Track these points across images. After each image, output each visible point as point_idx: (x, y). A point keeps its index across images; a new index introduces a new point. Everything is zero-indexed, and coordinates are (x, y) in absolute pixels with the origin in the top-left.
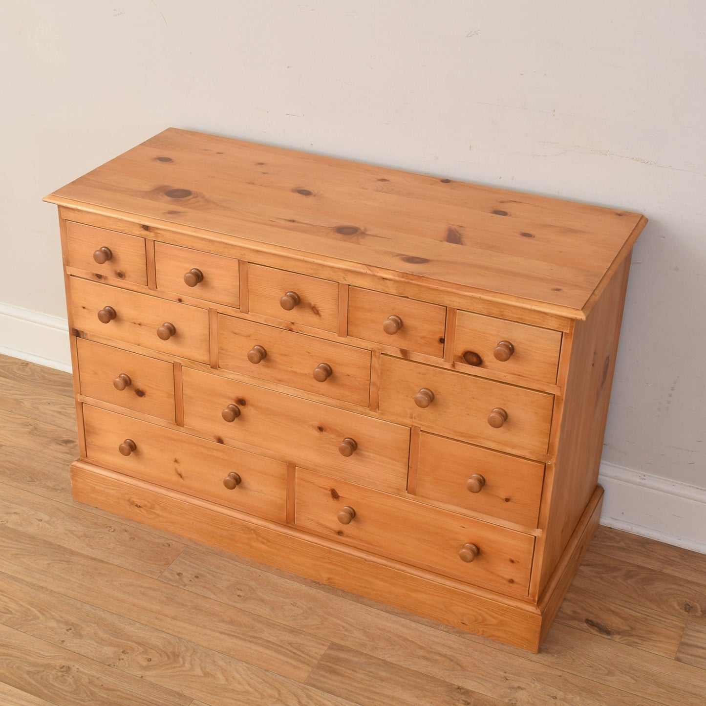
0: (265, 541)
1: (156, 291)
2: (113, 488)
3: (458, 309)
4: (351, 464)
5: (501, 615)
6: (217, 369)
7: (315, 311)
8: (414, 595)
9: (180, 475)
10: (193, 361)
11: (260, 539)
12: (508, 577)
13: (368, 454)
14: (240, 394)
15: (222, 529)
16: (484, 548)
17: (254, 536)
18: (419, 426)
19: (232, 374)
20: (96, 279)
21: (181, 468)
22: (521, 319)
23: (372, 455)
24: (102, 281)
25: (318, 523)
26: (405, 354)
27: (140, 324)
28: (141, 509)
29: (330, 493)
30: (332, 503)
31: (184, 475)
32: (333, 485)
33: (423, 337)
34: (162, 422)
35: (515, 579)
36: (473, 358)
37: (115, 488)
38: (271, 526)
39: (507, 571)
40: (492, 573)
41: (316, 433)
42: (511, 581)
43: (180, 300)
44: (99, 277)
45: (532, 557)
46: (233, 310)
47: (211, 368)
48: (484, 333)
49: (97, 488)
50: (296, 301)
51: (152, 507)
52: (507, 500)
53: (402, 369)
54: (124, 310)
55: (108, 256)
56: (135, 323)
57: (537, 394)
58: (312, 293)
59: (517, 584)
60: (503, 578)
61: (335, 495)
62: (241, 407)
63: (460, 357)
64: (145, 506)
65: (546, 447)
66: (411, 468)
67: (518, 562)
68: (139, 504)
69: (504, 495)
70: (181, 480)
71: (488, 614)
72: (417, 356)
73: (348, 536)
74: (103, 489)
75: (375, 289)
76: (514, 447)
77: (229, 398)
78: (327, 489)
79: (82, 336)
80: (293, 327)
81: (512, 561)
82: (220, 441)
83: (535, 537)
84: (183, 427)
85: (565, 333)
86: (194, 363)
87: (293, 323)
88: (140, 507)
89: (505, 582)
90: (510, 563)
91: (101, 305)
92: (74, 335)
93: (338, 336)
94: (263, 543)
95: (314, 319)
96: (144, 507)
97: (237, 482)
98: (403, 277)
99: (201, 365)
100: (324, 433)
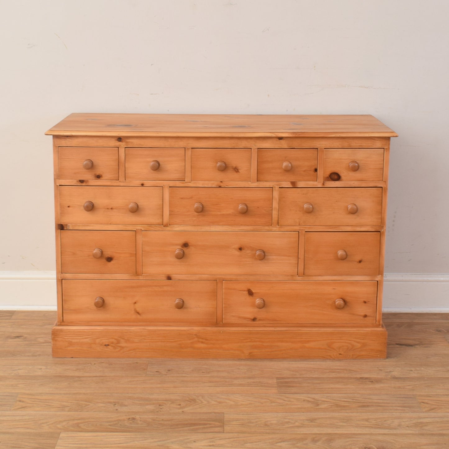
0: (204, 341)
1: (125, 182)
2: (87, 337)
3: (325, 149)
4: (263, 268)
5: (363, 340)
6: (168, 226)
7: (236, 170)
8: (307, 345)
9: (138, 313)
10: (150, 225)
11: (201, 340)
12: (363, 314)
13: (271, 257)
14: (182, 241)
15: (172, 342)
16: (348, 299)
17: (196, 339)
18: (304, 229)
19: (179, 227)
20: (79, 184)
21: (138, 307)
22: (361, 146)
23: (274, 257)
24: (84, 184)
25: (240, 317)
26: (294, 185)
27: (111, 209)
28: (109, 347)
29: (247, 292)
30: (249, 299)
31: (140, 312)
32: (249, 286)
33: (304, 171)
34: (125, 276)
35: (368, 314)
36: (335, 177)
37: (88, 337)
38: (209, 328)
39: (362, 310)
40: (353, 314)
41: (237, 253)
42: (365, 316)
43: (142, 185)
44: (82, 181)
45: (376, 296)
46: (180, 182)
47: (164, 226)
48: (340, 159)
49: (73, 341)
50: (224, 168)
51: (118, 342)
52: (360, 262)
53: (293, 194)
54: (97, 202)
55: (91, 166)
56: (108, 209)
57: (372, 189)
58: (234, 158)
59: (369, 316)
60: (361, 316)
61: (250, 293)
62: (185, 249)
63: (328, 177)
64: (112, 343)
65: (380, 221)
66: (300, 258)
67: (369, 301)
68: (107, 343)
69: (358, 258)
70: (138, 316)
71: (355, 341)
72: (301, 184)
73: (260, 320)
74: (78, 341)
75: (274, 147)
76: (361, 226)
77: (177, 245)
78: (244, 291)
79: (65, 229)
80: (222, 185)
81: (365, 302)
82: (169, 278)
83: (377, 281)
84: (141, 275)
85: (386, 148)
86: (151, 227)
87: (221, 182)
88: (108, 345)
89: (362, 318)
90: (364, 304)
91: (83, 201)
92: (59, 229)
93: (252, 183)
94: (202, 342)
95: (236, 175)
96: (111, 345)
97: (181, 306)
98: (294, 134)
99: (156, 226)
100: (243, 251)
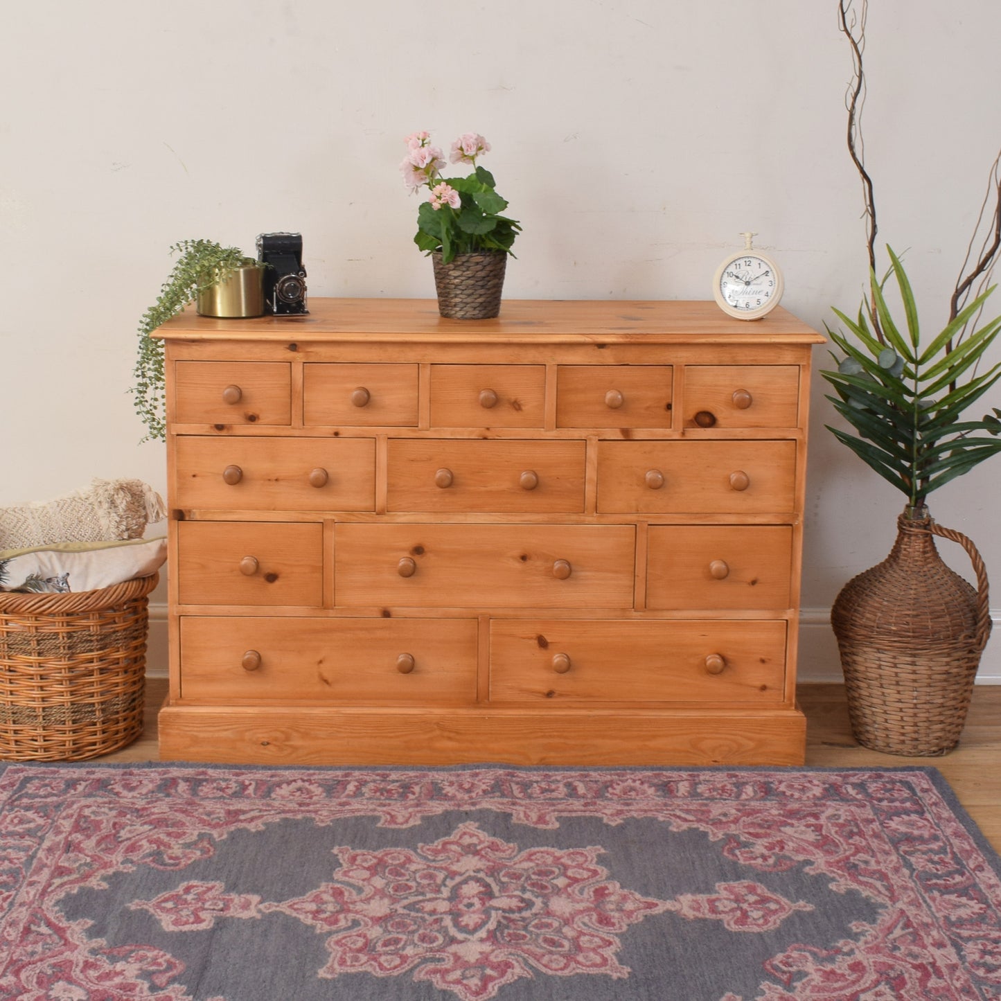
0: (452, 735)
1: (304, 428)
2: (226, 727)
3: (686, 366)
4: (566, 595)
5: (759, 733)
6: (384, 514)
7: (516, 406)
8: (652, 744)
9: (326, 681)
10: (350, 511)
11: (446, 734)
12: (759, 684)
13: (583, 574)
14: (411, 542)
15: (391, 737)
16: (730, 654)
17: (438, 732)
18: (646, 520)
19: (405, 515)
20: (216, 432)
21: (326, 670)
22: (755, 360)
23: (587, 574)
24: (224, 433)
25: (522, 690)
26: (627, 435)
27: (276, 480)
28: (269, 746)
29: (536, 642)
30: (540, 655)
31: (330, 681)
32: (538, 629)
33: (648, 408)
34: (302, 610)
35: (768, 684)
36: (706, 419)
37: (230, 727)
38: (462, 712)
39: (757, 676)
40: (741, 684)
41: (517, 565)
42: (764, 688)
43: (336, 434)
44: (220, 427)
45: (784, 648)
46: (409, 430)
47: (377, 514)
48: (716, 386)
49: (202, 735)
50: (494, 403)
51: (288, 738)
52: (754, 583)
53: (625, 454)
54: (249, 467)
55: (238, 399)
56: (269, 480)
57: (777, 443)
58: (514, 385)
59: (771, 689)
60: (755, 687)
61: (543, 643)
62: (417, 558)
63: (691, 421)
64: (276, 739)
65: (792, 504)
66: (638, 576)
67: (770, 659)
68: (266, 740)
69: (750, 576)
70: (327, 688)
71: (741, 736)
72: (640, 434)
73: (561, 695)
74: (209, 735)
75: (590, 362)
76: (756, 514)
77: (403, 550)
78: (531, 638)
79: (187, 519)
80: (488, 434)
81: (763, 661)
82: (386, 614)
83: (787, 620)
84: (333, 609)
85: (802, 364)
86: (354, 515)
87: (488, 429)
88: (268, 744)
89: (757, 691)
90: (761, 665)
91: (223, 466)
92: (175, 519)
93: (546, 431)
94: (450, 739)
95: (514, 416)
96: (274, 743)
97: (408, 669)
98: (627, 338)
99: (362, 514)
100: (529, 562)
